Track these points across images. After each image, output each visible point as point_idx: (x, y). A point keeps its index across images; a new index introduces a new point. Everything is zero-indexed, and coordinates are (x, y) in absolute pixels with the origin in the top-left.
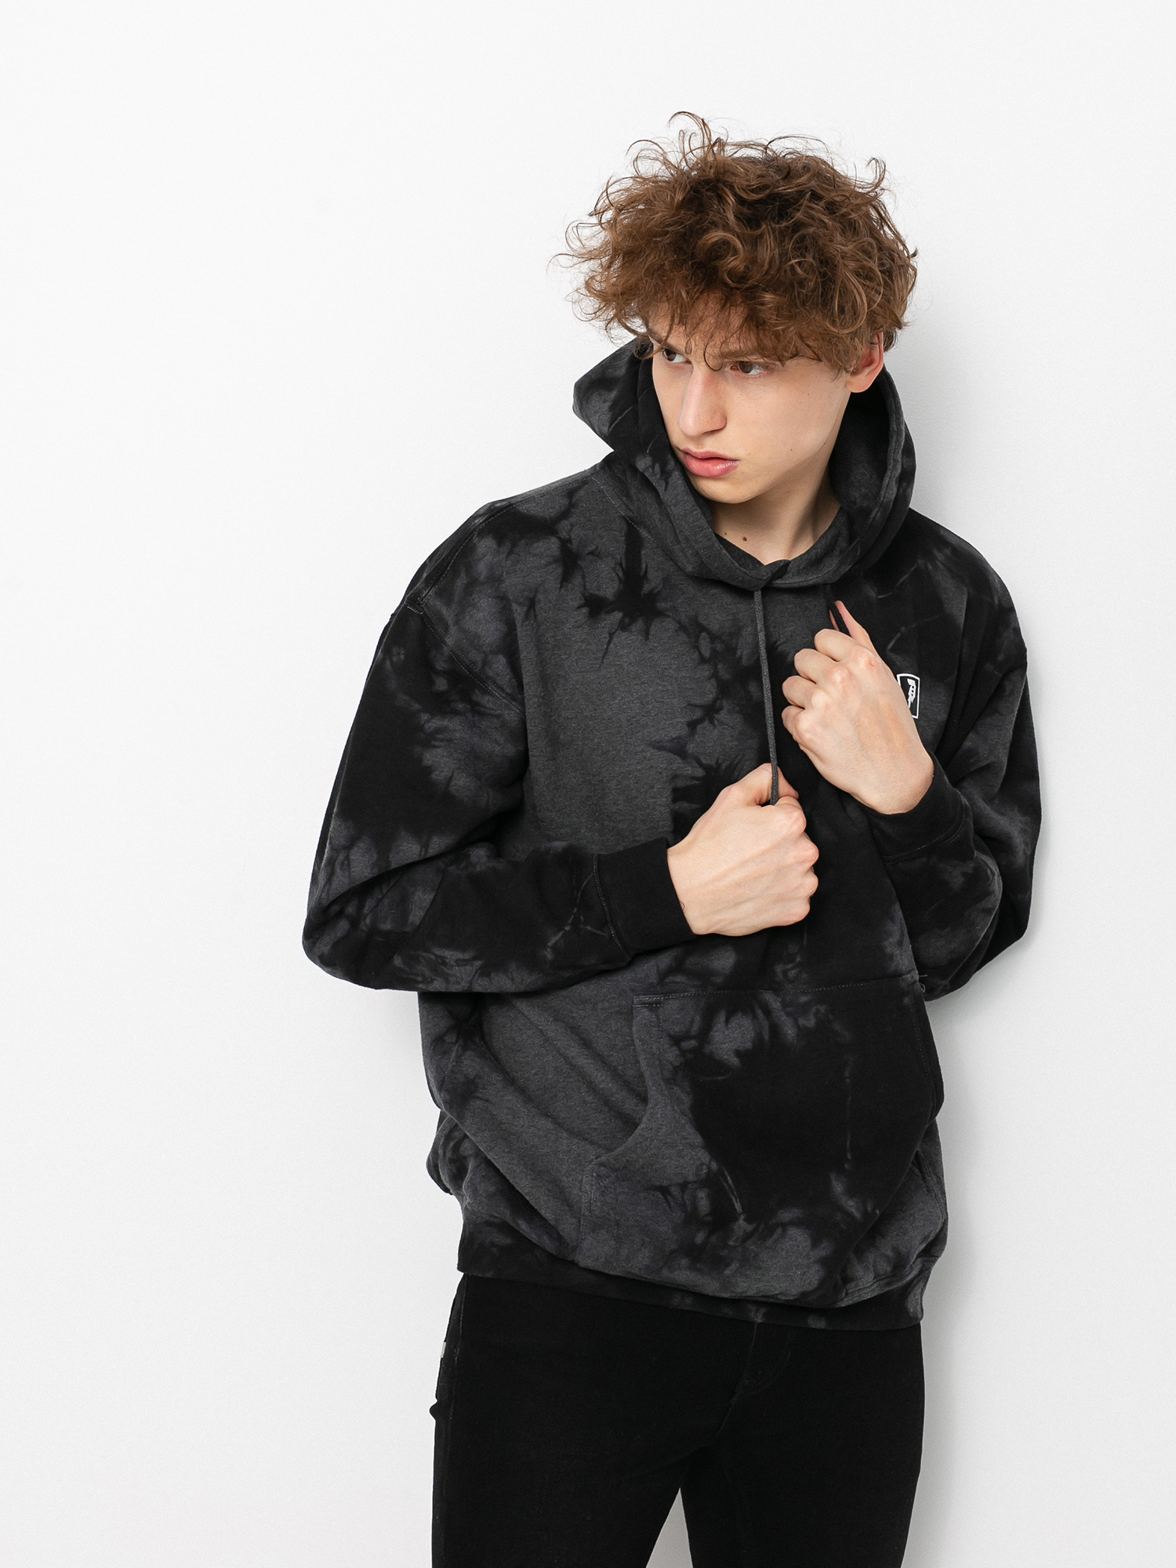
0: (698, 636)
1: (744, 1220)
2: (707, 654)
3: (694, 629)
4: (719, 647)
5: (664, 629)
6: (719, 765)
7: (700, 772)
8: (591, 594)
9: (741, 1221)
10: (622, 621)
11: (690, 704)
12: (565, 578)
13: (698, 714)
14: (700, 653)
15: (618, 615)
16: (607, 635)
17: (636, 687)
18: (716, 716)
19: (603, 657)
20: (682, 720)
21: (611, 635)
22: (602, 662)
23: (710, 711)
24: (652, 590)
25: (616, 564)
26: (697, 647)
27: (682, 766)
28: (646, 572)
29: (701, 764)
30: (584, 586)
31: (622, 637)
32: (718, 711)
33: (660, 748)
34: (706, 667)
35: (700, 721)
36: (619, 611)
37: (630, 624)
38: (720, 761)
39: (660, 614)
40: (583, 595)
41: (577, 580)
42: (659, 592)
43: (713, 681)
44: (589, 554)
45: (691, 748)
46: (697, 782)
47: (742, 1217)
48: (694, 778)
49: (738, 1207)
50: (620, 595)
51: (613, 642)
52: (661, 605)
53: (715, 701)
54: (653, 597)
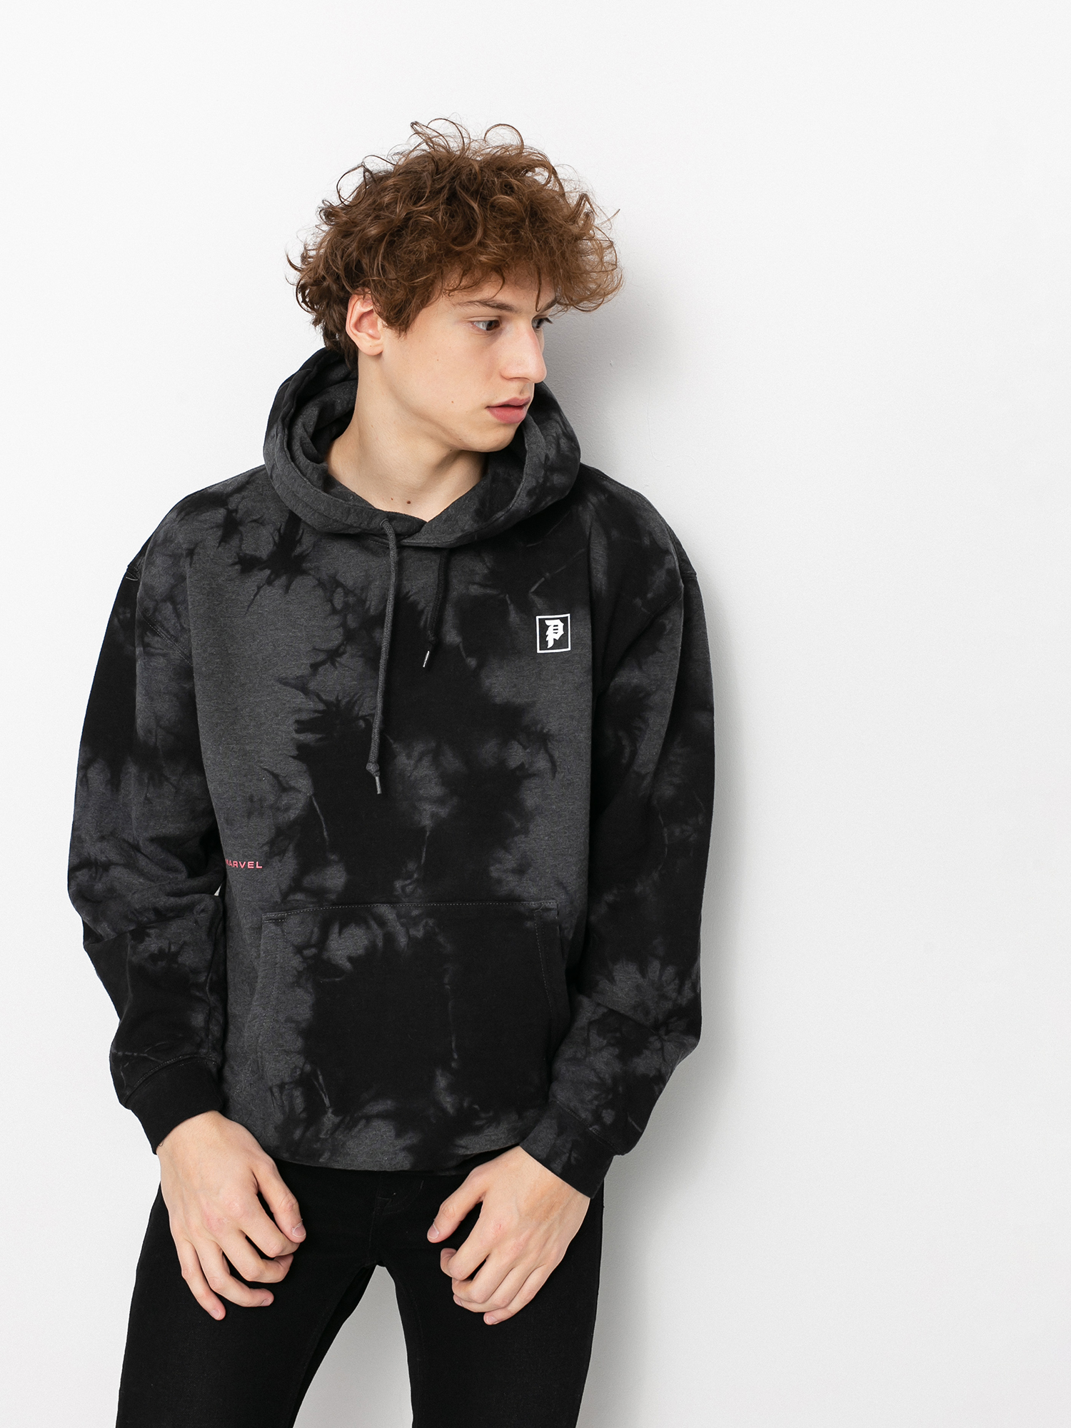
0: (334, 592)
1: (332, 1113)
2: (339, 606)
3: (330, 585)
4: (351, 599)
5: (304, 584)
6: (339, 701)
7: (321, 707)
8: (246, 555)
9: (330, 1115)
10: (269, 577)
11: (314, 649)
12: (224, 539)
13: (321, 657)
14: (333, 605)
15: (268, 572)
16: (256, 589)
17: (271, 632)
18: (338, 659)
19: (249, 606)
20: (307, 661)
21: (259, 588)
22: (248, 610)
23: (333, 655)
24: (302, 553)
25: (274, 530)
26: (331, 601)
27: (304, 700)
28: (301, 538)
29: (321, 700)
30: (240, 547)
31: (267, 591)
32: (340, 655)
33: (286, 684)
34: (336, 617)
35: (323, 663)
36: (269, 569)
37: (274, 580)
38: (340, 698)
39: (304, 572)
40: (238, 554)
41: (235, 542)
42: (308, 554)
43: (341, 630)
44: (251, 522)
45: (312, 685)
46: (319, 715)
47: (330, 1110)
48: (316, 711)
49: (327, 1101)
50: (272, 555)
51: (260, 594)
52: (306, 565)
53: (339, 646)
54: (302, 558)
